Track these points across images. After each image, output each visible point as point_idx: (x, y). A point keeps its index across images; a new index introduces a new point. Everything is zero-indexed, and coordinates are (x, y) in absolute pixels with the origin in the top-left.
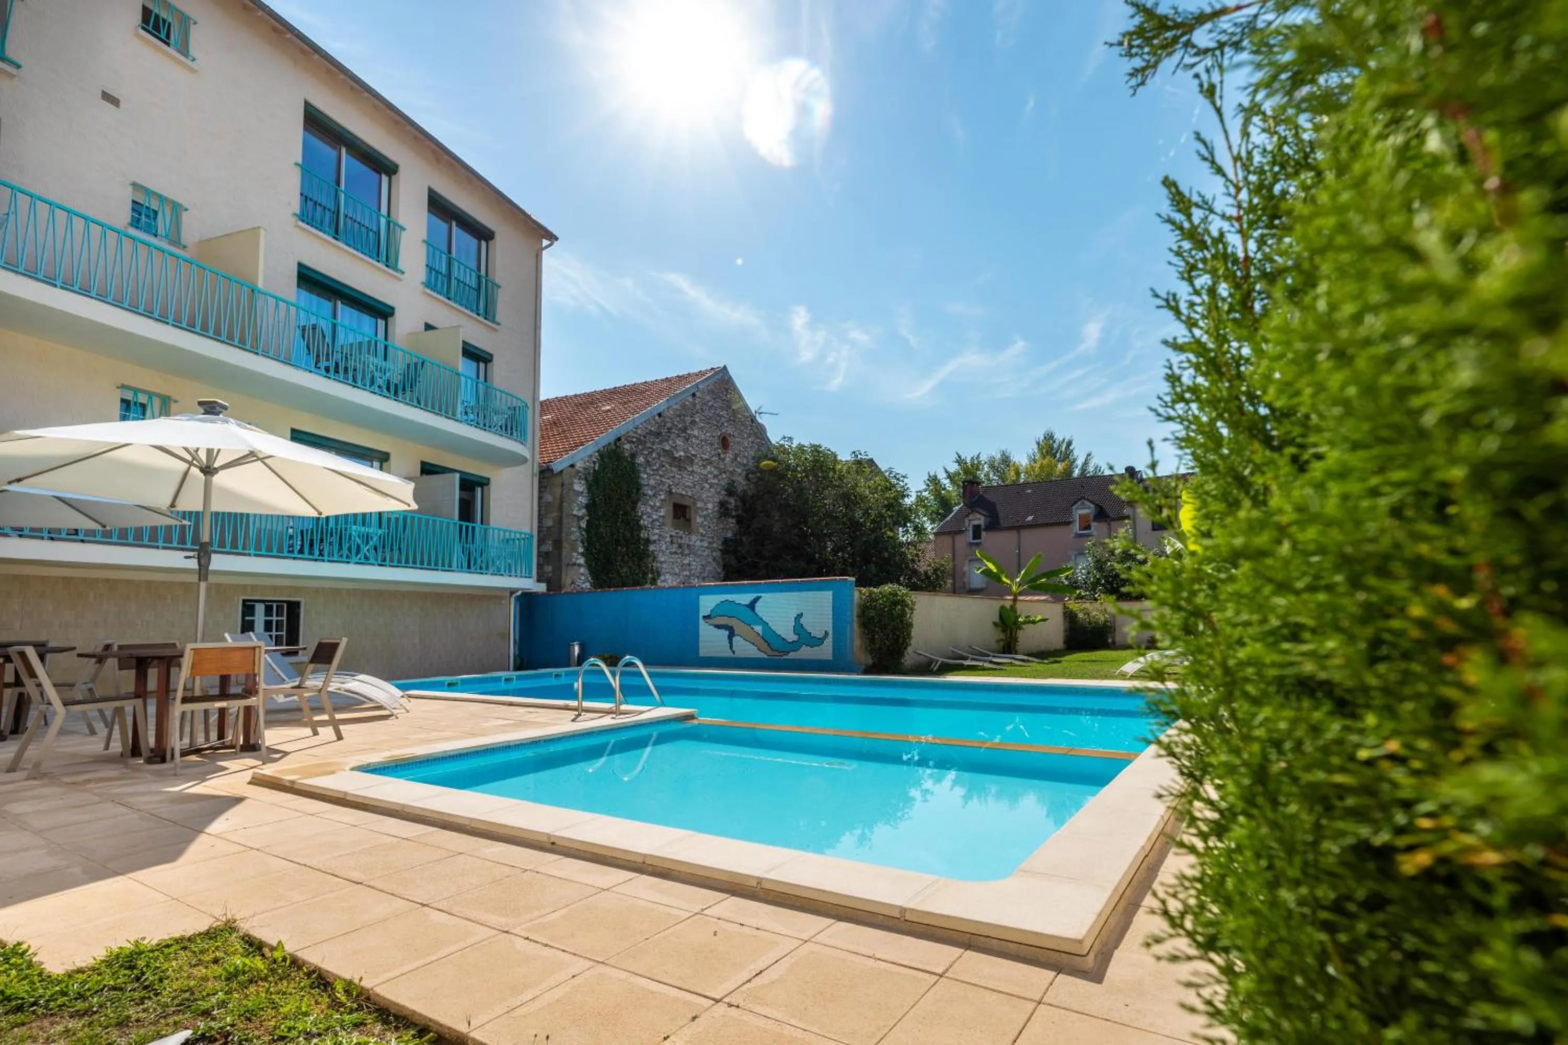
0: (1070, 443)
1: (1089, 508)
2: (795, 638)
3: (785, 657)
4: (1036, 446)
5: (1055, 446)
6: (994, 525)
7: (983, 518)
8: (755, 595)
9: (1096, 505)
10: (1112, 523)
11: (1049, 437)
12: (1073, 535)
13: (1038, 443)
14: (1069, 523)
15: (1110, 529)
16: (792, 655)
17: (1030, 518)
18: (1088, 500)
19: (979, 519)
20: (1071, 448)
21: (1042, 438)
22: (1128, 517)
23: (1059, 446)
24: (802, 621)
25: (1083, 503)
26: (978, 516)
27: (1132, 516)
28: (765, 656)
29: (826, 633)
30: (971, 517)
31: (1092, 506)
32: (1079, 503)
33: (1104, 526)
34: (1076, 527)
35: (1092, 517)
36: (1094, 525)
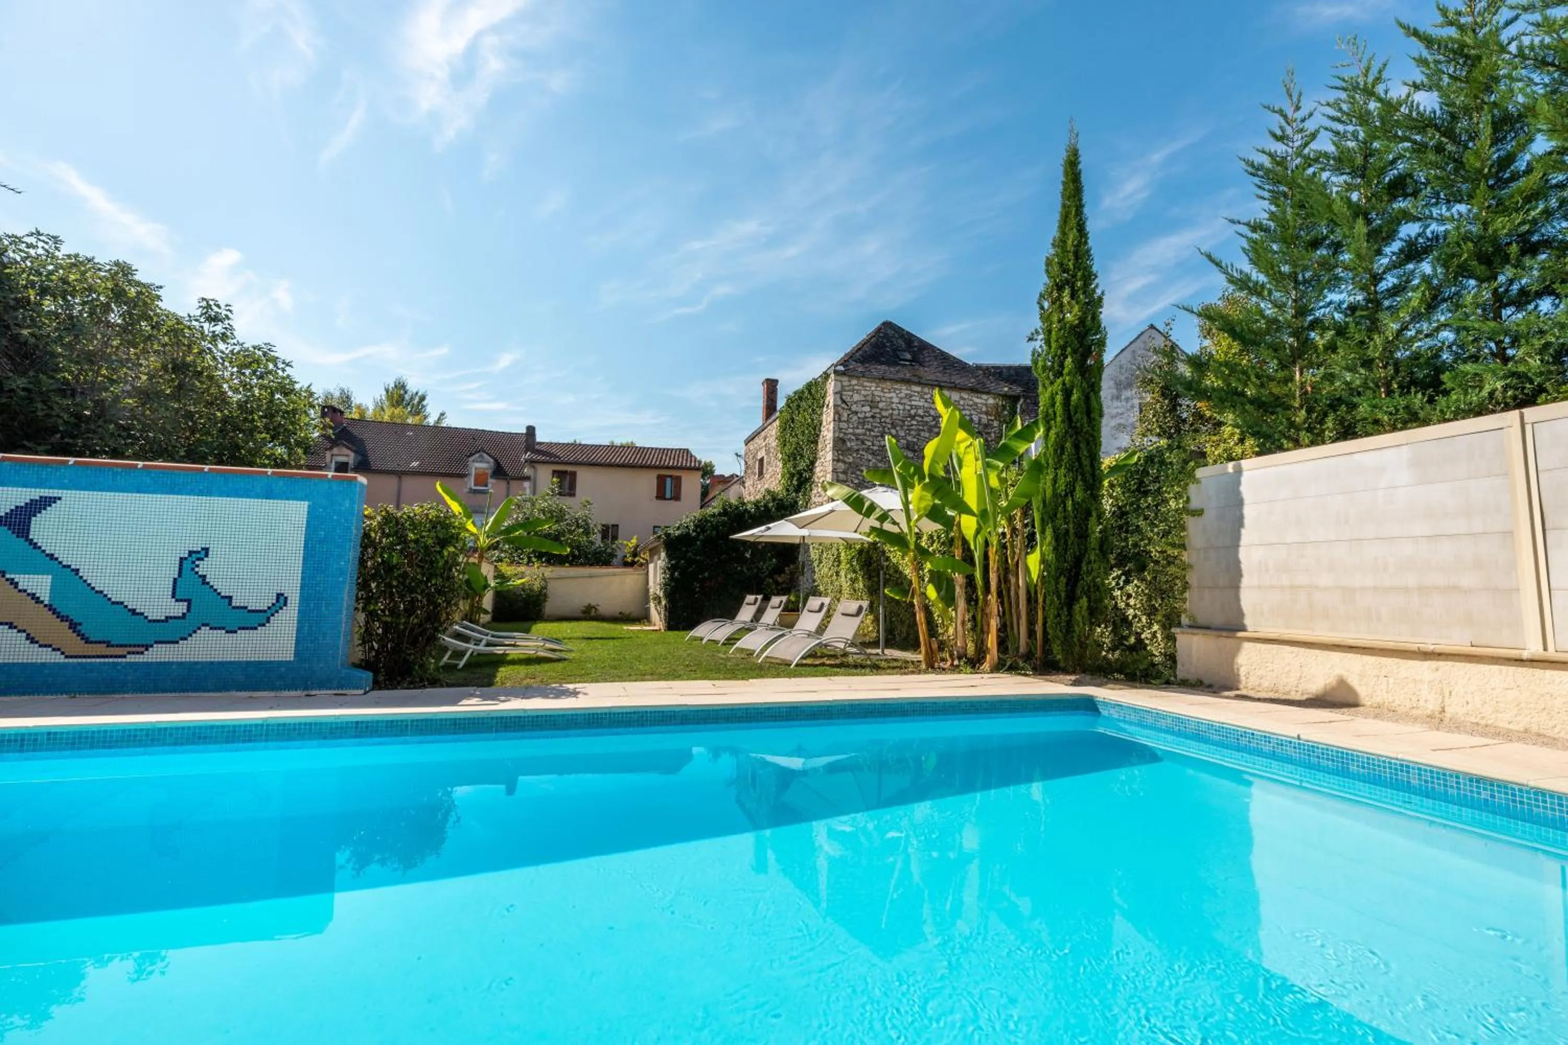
0: (423, 398)
1: (488, 462)
2: (180, 609)
3: (131, 659)
4: (384, 393)
5: (407, 397)
6: (363, 466)
7: (352, 455)
8: (36, 493)
9: (496, 460)
10: (511, 482)
11: (401, 386)
12: (466, 490)
13: (387, 391)
14: (462, 476)
15: (508, 489)
16: (158, 654)
17: (415, 464)
18: (488, 454)
19: (348, 456)
20: (425, 403)
21: (392, 385)
22: (527, 478)
23: (412, 399)
24: (204, 567)
25: (481, 456)
26: (345, 451)
27: (532, 477)
28: (58, 658)
29: (281, 600)
30: (335, 451)
31: (492, 460)
32: (477, 455)
33: (502, 484)
34: (471, 482)
35: (490, 472)
36: (491, 481)
